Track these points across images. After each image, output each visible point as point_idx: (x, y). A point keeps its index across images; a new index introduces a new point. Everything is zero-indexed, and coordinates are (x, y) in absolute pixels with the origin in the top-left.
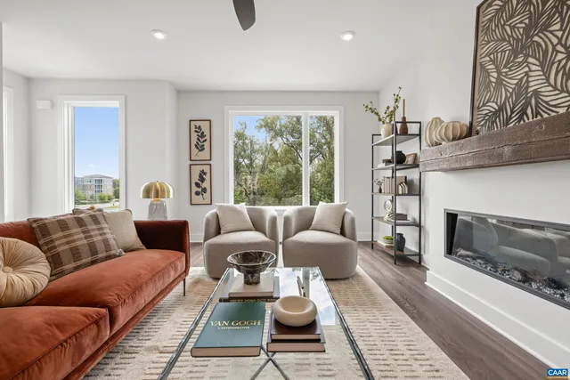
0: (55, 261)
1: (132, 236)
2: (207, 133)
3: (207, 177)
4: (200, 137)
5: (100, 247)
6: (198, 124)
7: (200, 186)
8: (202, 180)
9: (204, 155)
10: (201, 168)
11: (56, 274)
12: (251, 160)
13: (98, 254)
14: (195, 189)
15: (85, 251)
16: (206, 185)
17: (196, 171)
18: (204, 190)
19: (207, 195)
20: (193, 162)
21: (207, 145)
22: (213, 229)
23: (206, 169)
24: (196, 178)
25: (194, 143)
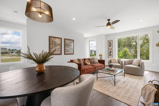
0: (91, 63)
1: (97, 61)
2: (111, 43)
3: (111, 52)
4: (110, 44)
5: (94, 62)
6: (110, 41)
7: (110, 54)
8: (110, 53)
9: (111, 47)
11: (91, 64)
13: (94, 63)
14: (109, 55)
15: (93, 62)
16: (111, 54)
17: (109, 51)
18: (111, 55)
19: (111, 56)
20: (109, 49)
21: (111, 45)
22: (110, 62)
23: (111, 50)
24: (109, 52)
25: (109, 45)
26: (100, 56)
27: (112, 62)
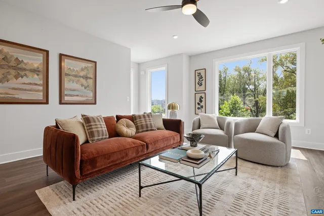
0: (137, 128)
1: (161, 125)
2: (203, 76)
3: (203, 100)
4: (200, 78)
6: (199, 72)
7: (200, 104)
8: (201, 101)
9: (202, 88)
10: (200, 95)
11: (137, 132)
12: (255, 85)
14: (197, 106)
16: (203, 104)
17: (198, 96)
18: (202, 107)
19: (203, 109)
20: (197, 92)
21: (203, 82)
23: (203, 95)
24: (198, 101)
25: (197, 82)
26: (169, 108)
27: (203, 125)
